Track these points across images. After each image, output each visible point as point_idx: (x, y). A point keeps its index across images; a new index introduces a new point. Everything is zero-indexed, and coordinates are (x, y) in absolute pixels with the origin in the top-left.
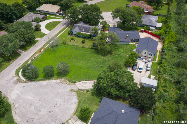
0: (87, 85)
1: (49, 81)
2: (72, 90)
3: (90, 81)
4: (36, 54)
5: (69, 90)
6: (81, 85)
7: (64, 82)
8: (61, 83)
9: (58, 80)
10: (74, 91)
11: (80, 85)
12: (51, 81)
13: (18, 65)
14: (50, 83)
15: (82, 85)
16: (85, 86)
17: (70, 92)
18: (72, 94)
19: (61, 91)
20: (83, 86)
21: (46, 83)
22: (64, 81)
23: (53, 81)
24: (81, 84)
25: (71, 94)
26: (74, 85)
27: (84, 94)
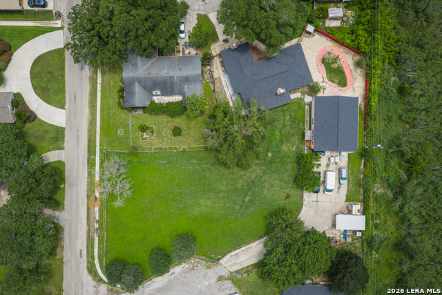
0: (242, 260)
1: (170, 273)
2: (220, 278)
3: (243, 249)
4: (91, 210)
5: (216, 280)
6: (231, 263)
7: (198, 266)
8: (193, 269)
9: (183, 265)
10: (226, 279)
11: (229, 264)
12: (172, 270)
13: (81, 257)
14: (173, 275)
15: (233, 262)
16: (238, 261)
17: (218, 282)
18: (226, 286)
19: (203, 287)
20: (236, 263)
21: (168, 279)
22: (196, 264)
23: (177, 270)
24: (230, 261)
25: (223, 287)
26: (219, 267)
27: (245, 279)
